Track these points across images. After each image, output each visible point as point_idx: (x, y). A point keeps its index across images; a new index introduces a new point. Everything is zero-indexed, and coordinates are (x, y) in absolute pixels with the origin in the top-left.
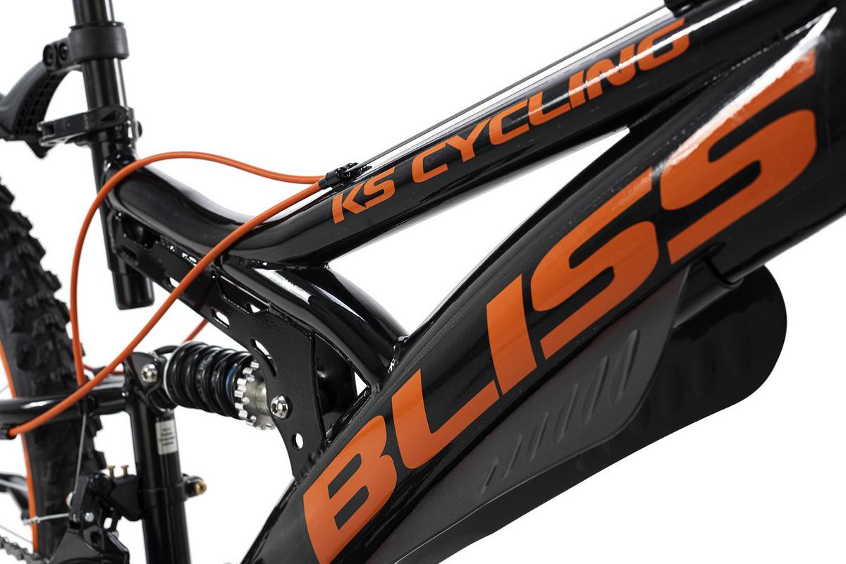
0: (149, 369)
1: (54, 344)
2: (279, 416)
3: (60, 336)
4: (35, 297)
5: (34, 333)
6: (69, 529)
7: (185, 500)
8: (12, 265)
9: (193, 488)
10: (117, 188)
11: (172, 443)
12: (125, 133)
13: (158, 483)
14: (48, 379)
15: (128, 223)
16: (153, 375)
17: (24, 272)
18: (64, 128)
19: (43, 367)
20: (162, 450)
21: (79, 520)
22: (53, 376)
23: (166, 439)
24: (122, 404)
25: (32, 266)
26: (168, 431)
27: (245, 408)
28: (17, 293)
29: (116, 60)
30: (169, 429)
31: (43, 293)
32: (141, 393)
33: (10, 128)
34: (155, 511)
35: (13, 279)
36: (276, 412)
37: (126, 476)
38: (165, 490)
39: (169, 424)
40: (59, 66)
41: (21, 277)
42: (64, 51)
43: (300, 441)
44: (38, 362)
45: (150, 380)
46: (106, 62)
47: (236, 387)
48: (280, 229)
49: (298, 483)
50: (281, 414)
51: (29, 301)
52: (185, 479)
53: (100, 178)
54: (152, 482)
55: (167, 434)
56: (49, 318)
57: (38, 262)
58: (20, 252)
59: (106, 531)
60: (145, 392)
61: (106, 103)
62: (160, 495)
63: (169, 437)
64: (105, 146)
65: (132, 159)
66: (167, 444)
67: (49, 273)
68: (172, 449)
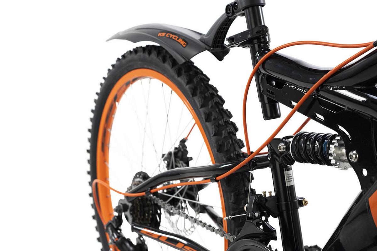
0: (282, 145)
1: (232, 141)
2: (353, 161)
3: (233, 137)
4: (223, 120)
5: (223, 136)
6: (247, 220)
7: (299, 208)
8: (212, 107)
9: (302, 203)
10: (263, 63)
11: (292, 181)
12: (265, 39)
13: (286, 200)
14: (230, 156)
15: (269, 79)
16: (284, 148)
17: (217, 109)
18: (239, 38)
19: (228, 151)
20: (287, 184)
21: (252, 216)
22: (232, 155)
23: (289, 179)
24: (268, 163)
25: (220, 107)
26: (290, 176)
27: (334, 159)
28: (215, 119)
29: (260, 7)
30: (290, 174)
31: (226, 118)
32: (277, 158)
33: (210, 45)
34: (285, 213)
35: (213, 113)
36: (352, 159)
37: (271, 196)
38: (289, 203)
39: (290, 172)
40: (233, 13)
41: (216, 112)
42: (236, 5)
43: (365, 172)
44: (226, 149)
45: (282, 150)
46: (256, 7)
47: (329, 149)
48: (352, 69)
49: (365, 193)
50: (354, 160)
51: (220, 122)
52: (298, 198)
53: (254, 61)
54: (283, 199)
55: (290, 177)
56: (229, 129)
57: (222, 105)
58: (215, 101)
59: (263, 222)
60: (279, 157)
61: (256, 25)
62: (287, 205)
63: (290, 178)
64: (256, 46)
65: (269, 50)
66: (289, 181)
67: (227, 110)
68: (291, 184)
